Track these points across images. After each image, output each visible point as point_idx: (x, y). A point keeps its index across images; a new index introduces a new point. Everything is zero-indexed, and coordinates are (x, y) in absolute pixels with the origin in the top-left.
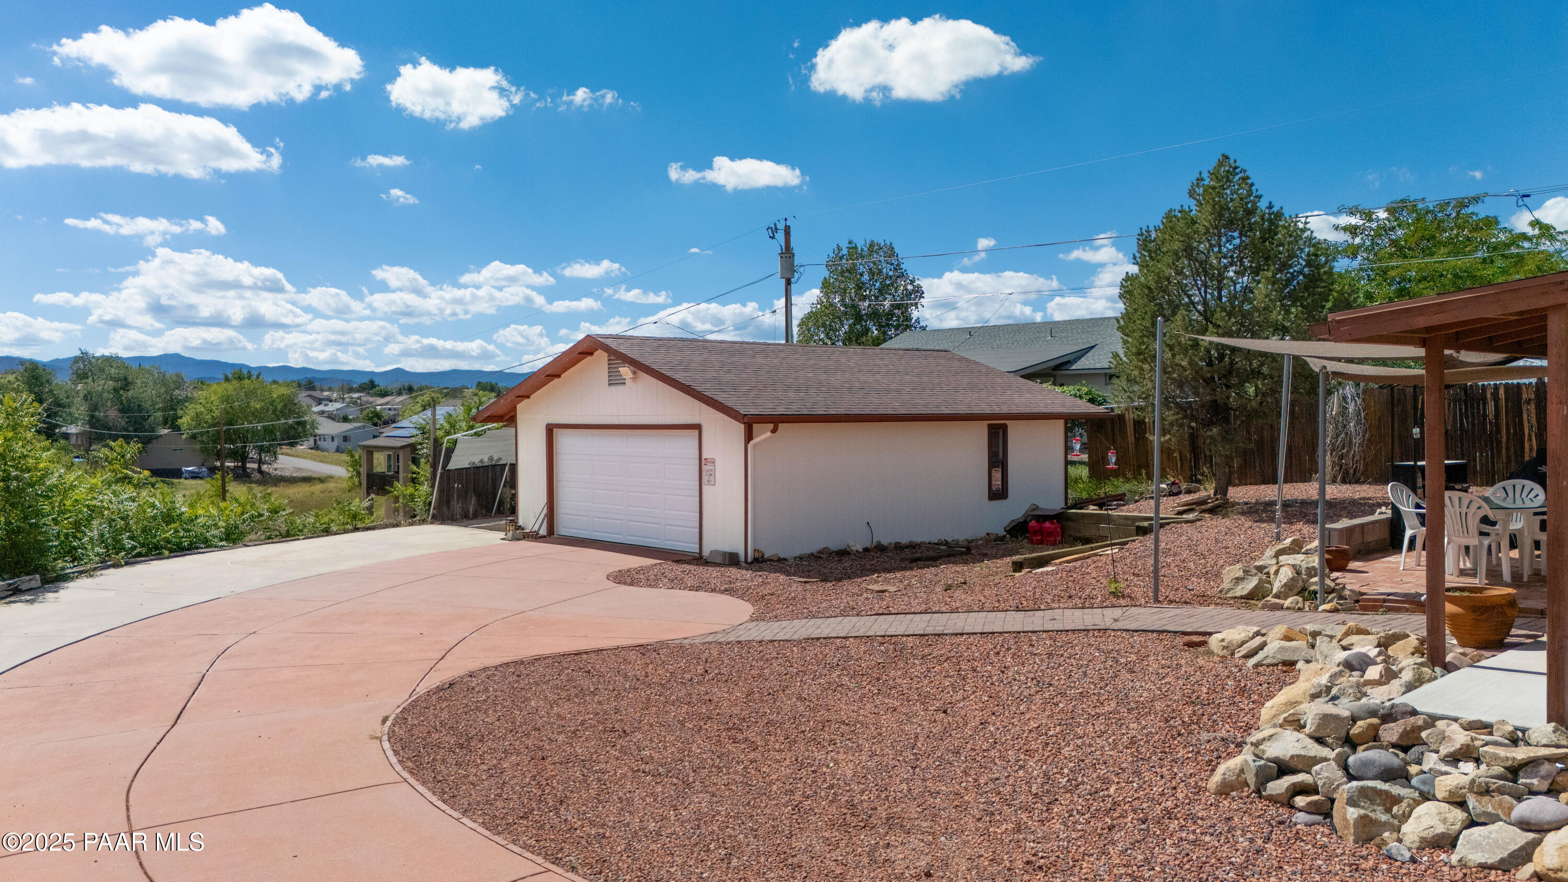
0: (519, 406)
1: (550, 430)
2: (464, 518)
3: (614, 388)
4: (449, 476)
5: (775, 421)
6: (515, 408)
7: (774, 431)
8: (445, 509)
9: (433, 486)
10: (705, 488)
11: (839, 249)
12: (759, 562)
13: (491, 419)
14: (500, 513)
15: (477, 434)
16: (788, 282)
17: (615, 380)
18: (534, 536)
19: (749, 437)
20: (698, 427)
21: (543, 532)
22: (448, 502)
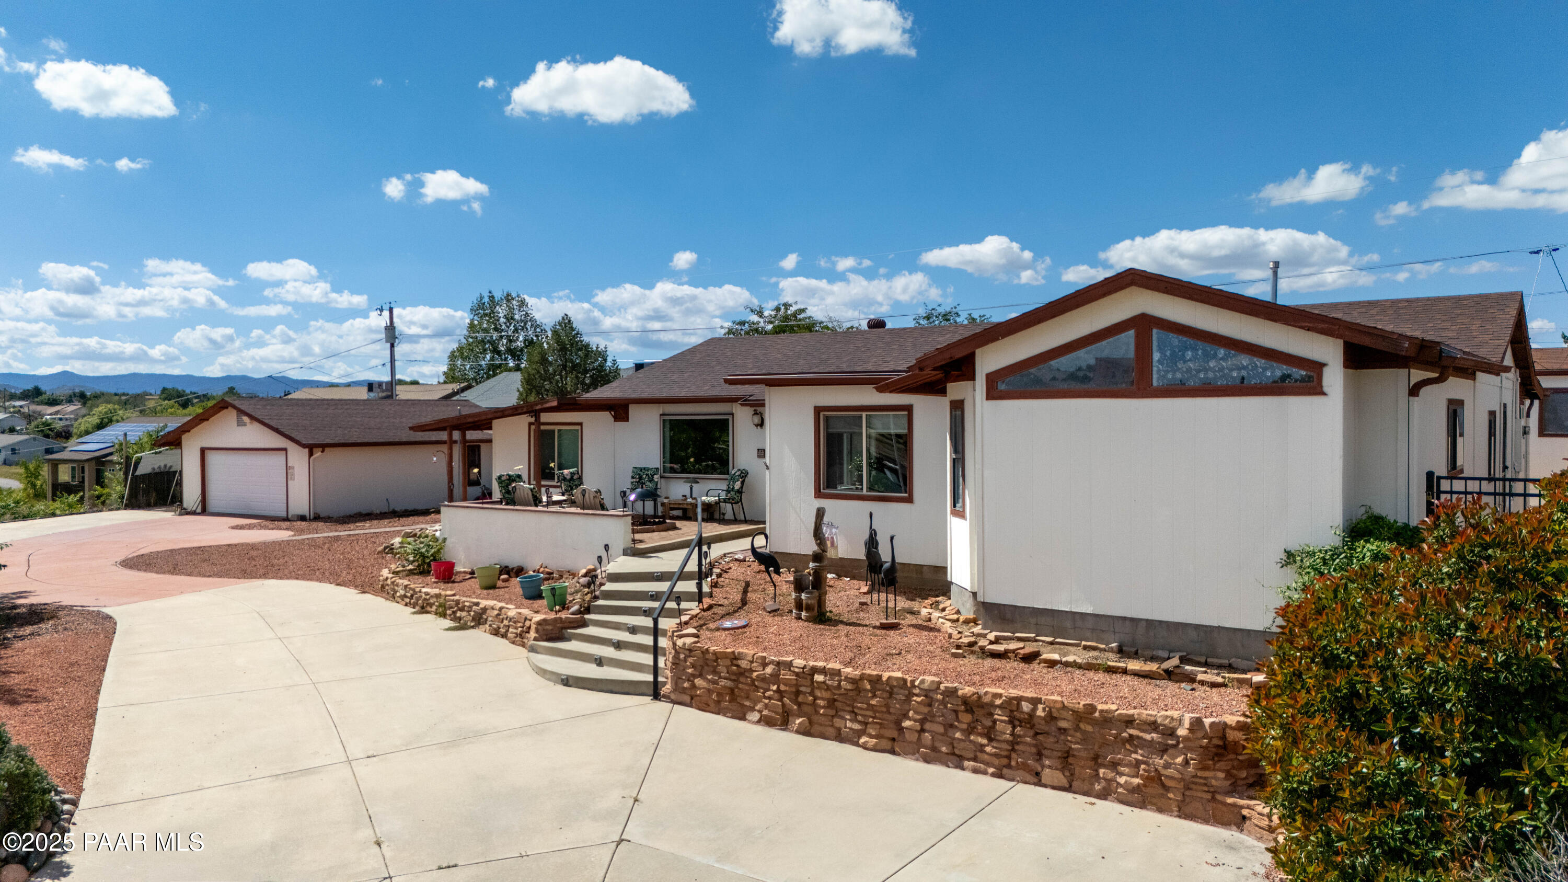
0: (183, 437)
1: (203, 451)
2: (148, 506)
3: (240, 428)
4: (136, 479)
5: (323, 447)
6: (181, 438)
7: (323, 451)
8: (133, 500)
9: (125, 486)
10: (289, 482)
11: (482, 298)
12: (317, 518)
13: (164, 445)
14: (173, 503)
15: (156, 453)
16: (392, 346)
17: (240, 424)
18: (194, 513)
19: (311, 454)
20: (285, 450)
21: (199, 510)
22: (136, 497)
